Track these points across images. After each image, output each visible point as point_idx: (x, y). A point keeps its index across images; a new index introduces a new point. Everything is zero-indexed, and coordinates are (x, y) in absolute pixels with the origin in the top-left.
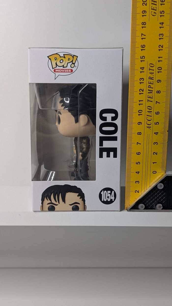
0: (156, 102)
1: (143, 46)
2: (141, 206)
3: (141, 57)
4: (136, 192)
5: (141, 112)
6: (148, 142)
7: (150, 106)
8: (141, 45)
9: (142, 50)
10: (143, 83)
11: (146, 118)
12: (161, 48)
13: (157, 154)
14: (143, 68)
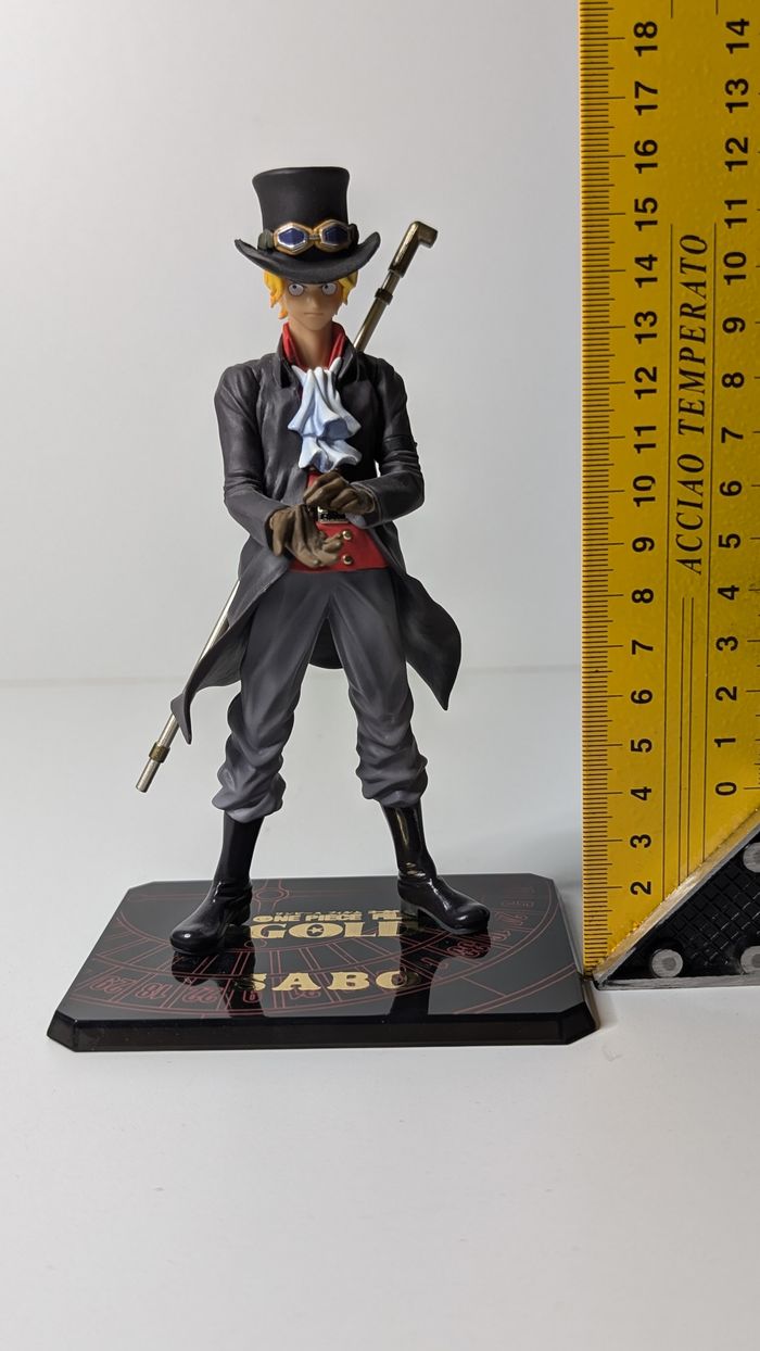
0: (725, 431)
1: (646, 148)
2: (666, 960)
3: (637, 201)
4: (635, 893)
5: (648, 488)
6: (688, 636)
7: (693, 454)
8: (637, 144)
9: (640, 166)
10: (654, 335)
11: (673, 516)
12: (738, 155)
13: (734, 697)
14: (652, 259)
